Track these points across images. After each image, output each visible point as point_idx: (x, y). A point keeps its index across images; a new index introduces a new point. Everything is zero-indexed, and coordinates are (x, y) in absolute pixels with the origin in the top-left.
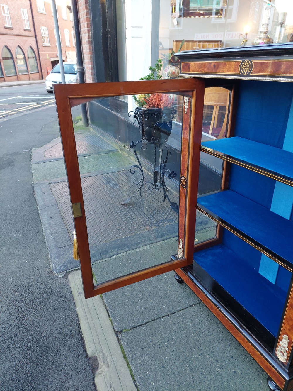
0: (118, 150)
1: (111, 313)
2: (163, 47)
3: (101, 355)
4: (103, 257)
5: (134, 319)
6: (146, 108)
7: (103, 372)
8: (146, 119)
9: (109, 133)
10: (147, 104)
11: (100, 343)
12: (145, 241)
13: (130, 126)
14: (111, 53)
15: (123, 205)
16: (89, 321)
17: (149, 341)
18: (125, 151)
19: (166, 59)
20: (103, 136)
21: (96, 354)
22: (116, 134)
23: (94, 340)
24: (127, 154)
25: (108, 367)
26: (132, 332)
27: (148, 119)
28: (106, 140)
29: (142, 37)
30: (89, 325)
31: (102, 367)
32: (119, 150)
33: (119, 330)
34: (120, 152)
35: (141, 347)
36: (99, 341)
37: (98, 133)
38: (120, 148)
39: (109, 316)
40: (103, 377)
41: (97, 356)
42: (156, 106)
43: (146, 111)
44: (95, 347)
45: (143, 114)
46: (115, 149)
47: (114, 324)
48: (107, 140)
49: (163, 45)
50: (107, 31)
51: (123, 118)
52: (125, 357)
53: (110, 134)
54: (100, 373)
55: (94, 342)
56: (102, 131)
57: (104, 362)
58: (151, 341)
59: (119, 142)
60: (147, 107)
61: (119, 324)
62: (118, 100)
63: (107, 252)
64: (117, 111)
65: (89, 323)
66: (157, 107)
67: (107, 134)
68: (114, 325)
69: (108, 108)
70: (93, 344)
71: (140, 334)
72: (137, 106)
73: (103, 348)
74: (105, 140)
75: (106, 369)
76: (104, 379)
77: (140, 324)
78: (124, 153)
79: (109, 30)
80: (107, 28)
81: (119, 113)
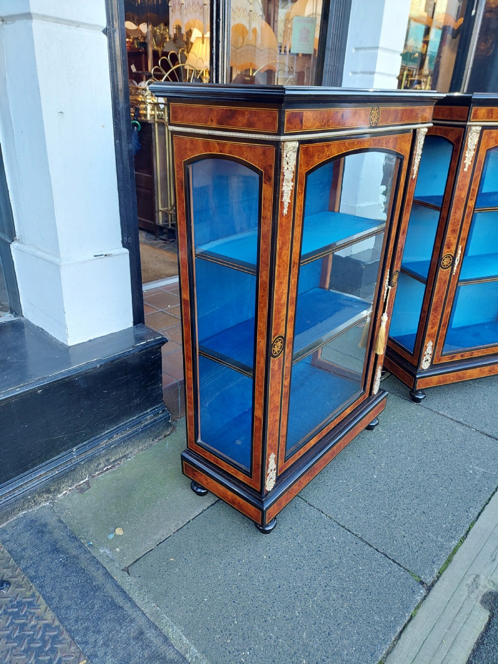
1: (404, 616)
3: (473, 596)
5: (387, 572)
7: (489, 581)
11: (461, 608)
16: (445, 654)
17: (405, 539)
21: (478, 604)
23: (465, 619)
25: (478, 576)
26: (410, 566)
30: (450, 648)
31: (485, 586)
33: (421, 586)
35: (420, 545)
36: (460, 611)
40: (494, 576)
41: (479, 601)
44: (473, 612)
47: (419, 601)
52: (449, 561)
54: (492, 584)
55: (467, 618)
57: (477, 588)
58: (404, 537)
61: (413, 592)
65: (447, 651)
68: (419, 599)
70: (471, 616)
71: (405, 554)
73: (464, 598)
75: (482, 577)
76: (494, 573)
77: (389, 561)
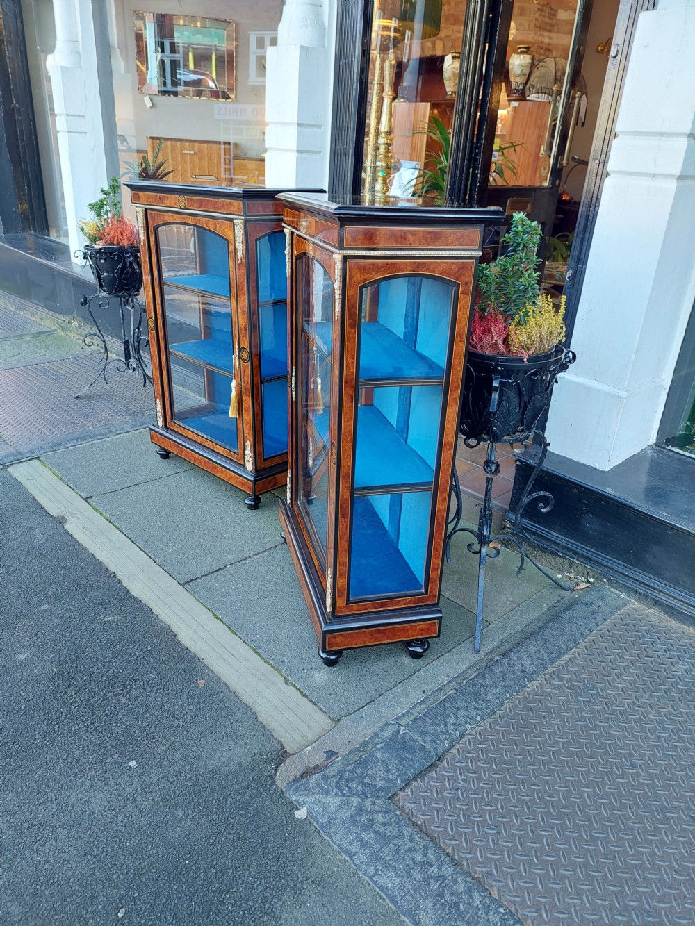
0: (56, 330)
2: (130, 145)
3: (69, 514)
4: (56, 449)
6: (99, 245)
7: (73, 522)
8: (103, 261)
9: (35, 301)
10: (101, 239)
12: (117, 430)
13: (78, 283)
14: (25, 150)
15: (77, 397)
18: (70, 331)
19: (133, 171)
20: (21, 309)
21: (63, 514)
22: (51, 302)
24: (75, 335)
25: (79, 519)
27: (105, 259)
28: (29, 317)
29: (86, 133)
31: (71, 520)
32: (59, 331)
33: (89, 496)
34: (62, 334)
37: (9, 306)
38: (61, 326)
39: (73, 490)
41: (65, 515)
42: (115, 242)
43: (100, 249)
45: (97, 253)
46: (49, 330)
47: (80, 494)
48: (32, 315)
49: (128, 142)
50: (13, 108)
51: (62, 269)
52: (97, 511)
53: (38, 302)
54: (70, 523)
55: (58, 507)
56: (19, 300)
57: (72, 517)
59: (58, 316)
60: (101, 244)
62: (47, 240)
63: (60, 444)
64: (50, 259)
66: (118, 244)
67: (30, 304)
69: (28, 253)
70: (58, 509)
72: (88, 244)
73: (70, 510)
74: (27, 316)
75: (77, 520)
76: (75, 525)
78: (69, 334)
79: (17, 105)
80: (12, 102)
81: (54, 261)
